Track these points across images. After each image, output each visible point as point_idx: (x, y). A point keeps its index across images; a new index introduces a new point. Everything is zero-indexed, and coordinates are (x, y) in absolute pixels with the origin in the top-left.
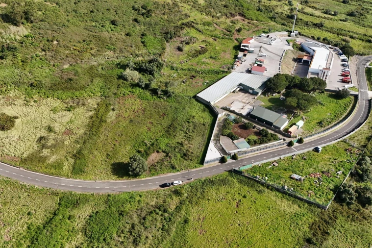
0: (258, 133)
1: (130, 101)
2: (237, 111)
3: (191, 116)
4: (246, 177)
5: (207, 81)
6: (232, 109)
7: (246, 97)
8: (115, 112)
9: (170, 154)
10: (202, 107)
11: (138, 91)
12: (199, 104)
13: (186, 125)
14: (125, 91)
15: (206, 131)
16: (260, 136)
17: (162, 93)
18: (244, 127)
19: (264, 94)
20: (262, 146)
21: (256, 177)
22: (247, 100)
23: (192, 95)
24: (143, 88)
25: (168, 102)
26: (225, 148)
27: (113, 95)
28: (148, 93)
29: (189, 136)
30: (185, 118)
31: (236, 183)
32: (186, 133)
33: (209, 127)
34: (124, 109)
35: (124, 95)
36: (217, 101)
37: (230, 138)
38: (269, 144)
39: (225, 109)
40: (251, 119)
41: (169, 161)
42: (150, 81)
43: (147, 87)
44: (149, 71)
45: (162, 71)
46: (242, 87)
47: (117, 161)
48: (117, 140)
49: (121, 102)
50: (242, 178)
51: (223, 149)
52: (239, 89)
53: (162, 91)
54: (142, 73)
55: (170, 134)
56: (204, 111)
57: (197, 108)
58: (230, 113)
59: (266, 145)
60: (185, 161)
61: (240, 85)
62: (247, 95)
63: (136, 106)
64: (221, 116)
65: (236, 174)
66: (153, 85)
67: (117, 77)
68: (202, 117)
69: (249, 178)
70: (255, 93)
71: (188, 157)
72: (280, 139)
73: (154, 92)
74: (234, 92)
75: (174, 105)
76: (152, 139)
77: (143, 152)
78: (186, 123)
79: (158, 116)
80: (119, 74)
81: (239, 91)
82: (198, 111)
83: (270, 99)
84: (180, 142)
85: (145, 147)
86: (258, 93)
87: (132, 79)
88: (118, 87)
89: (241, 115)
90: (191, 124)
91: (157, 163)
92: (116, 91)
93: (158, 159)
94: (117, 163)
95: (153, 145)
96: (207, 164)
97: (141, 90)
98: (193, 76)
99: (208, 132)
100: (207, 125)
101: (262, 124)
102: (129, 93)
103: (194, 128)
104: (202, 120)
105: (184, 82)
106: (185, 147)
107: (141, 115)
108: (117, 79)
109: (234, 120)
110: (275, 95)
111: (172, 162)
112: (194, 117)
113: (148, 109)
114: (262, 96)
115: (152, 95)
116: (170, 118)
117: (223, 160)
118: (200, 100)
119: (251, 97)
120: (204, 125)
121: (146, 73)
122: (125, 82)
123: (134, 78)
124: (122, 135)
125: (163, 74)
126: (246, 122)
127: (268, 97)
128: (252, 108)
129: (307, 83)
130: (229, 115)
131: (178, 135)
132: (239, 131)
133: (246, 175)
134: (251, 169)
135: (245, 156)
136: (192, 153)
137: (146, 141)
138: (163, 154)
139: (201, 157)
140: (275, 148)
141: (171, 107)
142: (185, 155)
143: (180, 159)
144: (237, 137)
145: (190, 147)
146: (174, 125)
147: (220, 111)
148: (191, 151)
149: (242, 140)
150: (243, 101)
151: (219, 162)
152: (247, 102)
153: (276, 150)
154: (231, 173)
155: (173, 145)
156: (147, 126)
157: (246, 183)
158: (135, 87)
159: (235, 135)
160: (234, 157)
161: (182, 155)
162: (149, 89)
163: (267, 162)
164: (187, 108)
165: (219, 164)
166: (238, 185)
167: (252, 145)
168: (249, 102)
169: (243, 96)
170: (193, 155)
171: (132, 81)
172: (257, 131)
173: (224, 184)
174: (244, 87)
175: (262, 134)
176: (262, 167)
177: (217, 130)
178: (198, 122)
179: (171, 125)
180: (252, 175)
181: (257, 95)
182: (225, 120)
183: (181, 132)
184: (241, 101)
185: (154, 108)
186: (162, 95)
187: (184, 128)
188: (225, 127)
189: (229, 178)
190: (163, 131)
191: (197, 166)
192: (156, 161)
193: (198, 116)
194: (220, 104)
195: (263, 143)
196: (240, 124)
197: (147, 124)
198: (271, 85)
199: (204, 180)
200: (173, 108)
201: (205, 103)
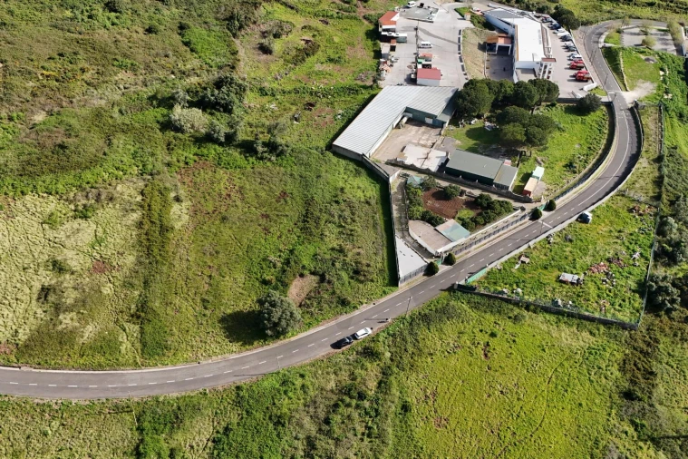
0: (473, 204)
1: (203, 176)
2: (418, 165)
3: (336, 189)
4: (482, 295)
5: (341, 111)
6: (408, 162)
7: (424, 133)
9: (327, 277)
10: (352, 166)
11: (213, 152)
12: (343, 162)
13: (334, 209)
14: (185, 154)
15: (377, 216)
17: (266, 149)
18: (443, 195)
19: (454, 122)
20: (489, 228)
21: (502, 293)
22: (428, 140)
23: (322, 144)
24: (221, 144)
25: (280, 165)
26: (424, 245)
27: (166, 168)
28: (235, 154)
29: (349, 232)
30: (328, 196)
31: (469, 310)
32: (341, 226)
33: (379, 206)
35: (187, 163)
36: (373, 151)
37: (429, 222)
38: (500, 223)
39: (395, 164)
40: (449, 177)
41: (331, 290)
42: (232, 127)
43: (230, 140)
44: (222, 106)
45: (246, 101)
46: (411, 115)
49: (186, 180)
50: (477, 299)
51: (420, 246)
52: (405, 120)
53: (265, 144)
54: (209, 111)
55: (311, 234)
56: (358, 174)
57: (342, 171)
58: (408, 172)
59: (494, 225)
60: (361, 286)
61: (408, 110)
62: (423, 129)
63: (222, 184)
64: (394, 179)
65: (464, 292)
66: (241, 137)
67: (158, 126)
68: (359, 188)
69: (490, 297)
70: (440, 125)
71: (365, 275)
72: (515, 210)
73: (248, 148)
74: (398, 126)
75: (297, 170)
76: (281, 251)
78: (334, 204)
79: (274, 200)
80: (161, 119)
81: (406, 123)
82: (346, 177)
83: (468, 131)
84: (338, 247)
85: (273, 270)
86: (444, 123)
87: (193, 127)
88: (169, 147)
89: (427, 172)
90: (343, 206)
92: (168, 158)
93: (306, 290)
95: (287, 262)
96: (403, 284)
97: (220, 149)
98: (310, 104)
99: (382, 217)
100: (373, 202)
101: (472, 184)
102: (196, 158)
103: (353, 214)
104: (360, 194)
105: (296, 120)
106: (350, 254)
107: (239, 203)
108: (160, 130)
109: (421, 184)
110: (475, 123)
111: (338, 292)
112: (342, 189)
113: (248, 187)
114: (452, 127)
115: (246, 157)
116: (298, 199)
117: (430, 270)
118: (341, 152)
119: (434, 132)
120: (368, 203)
121: (216, 109)
122: (180, 135)
123: (196, 124)
125: (249, 107)
126: (444, 184)
127: (463, 129)
128: (444, 154)
129: (527, 93)
130: (408, 176)
131: (327, 233)
132: (437, 205)
133: (482, 291)
134: (486, 278)
135: (466, 254)
136: (368, 265)
137: (272, 258)
138: (313, 277)
139: (387, 271)
140: (511, 227)
141: (291, 175)
142: (357, 272)
143: (349, 283)
144: (440, 219)
145: (359, 254)
146: (312, 214)
147: (389, 169)
148: (364, 262)
149: (451, 223)
150: (422, 142)
151: (424, 275)
152: (430, 143)
153: (514, 231)
154: (454, 292)
155: (328, 257)
156: (260, 225)
157: (487, 307)
158: (205, 143)
159: (436, 215)
160: (449, 260)
161: (351, 274)
162: (234, 143)
163: (509, 259)
164: (323, 174)
165: (425, 277)
166: (474, 314)
167: (472, 230)
168: (434, 144)
169: (417, 132)
170: (371, 269)
171: (192, 131)
172: (469, 199)
173: (448, 318)
174: (415, 113)
175: (481, 205)
176: (504, 269)
177: (396, 210)
178: (354, 200)
179: (307, 213)
180: (492, 289)
181: (442, 127)
182: (405, 187)
183: (329, 225)
184: (418, 144)
185: (260, 183)
186: (265, 152)
187: (333, 216)
188: (411, 202)
189: (452, 303)
190: (295, 230)
191: (387, 290)
192: (303, 296)
193: (349, 186)
194: (379, 155)
195: (489, 222)
196: (433, 190)
197: (258, 219)
198: (466, 103)
199: (411, 317)
200: (297, 177)
201: (353, 157)
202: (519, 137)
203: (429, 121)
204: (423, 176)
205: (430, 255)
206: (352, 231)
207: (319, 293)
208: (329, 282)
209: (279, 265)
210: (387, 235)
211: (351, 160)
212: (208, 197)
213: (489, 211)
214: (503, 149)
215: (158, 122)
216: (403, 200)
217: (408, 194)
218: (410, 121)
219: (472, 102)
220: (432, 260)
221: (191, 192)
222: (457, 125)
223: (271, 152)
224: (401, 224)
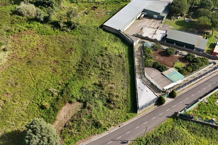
0: (183, 59)
1: (26, 38)
2: (150, 37)
3: (102, 48)
4: (197, 122)
5: (110, 11)
6: (144, 35)
7: (153, 22)
8: (7, 53)
9: (88, 104)
10: (113, 37)
11: (36, 26)
12: (108, 34)
13: (100, 59)
14: (20, 26)
15: (125, 64)
16: (186, 62)
17: (65, 25)
18: (165, 54)
19: (169, 17)
20: (195, 74)
21: (212, 121)
22: (155, 25)
23: (98, 25)
24: (42, 22)
25: (73, 34)
26: (155, 83)
27: (5, 33)
28: (48, 27)
29: (107, 74)
30: (97, 52)
31: (189, 134)
32: (102, 69)
33: (127, 58)
34: (20, 47)
35: (20, 31)
36: (126, 29)
37: (157, 69)
38: (202, 71)
39: (137, 36)
40: (168, 44)
41: (89, 115)
42: (49, 13)
43: (46, 20)
44: (47, 4)
45: (62, 4)
46: (146, 13)
47: (9, 130)
48: (9, 92)
49: (15, 39)
50: (193, 125)
51: (152, 84)
52: (143, 15)
53: (65, 23)
54: (40, 6)
55: (82, 74)
56: (116, 40)
57: (107, 39)
58: (144, 41)
59: (198, 72)
60: (111, 111)
61: (144, 11)
62: (152, 20)
63: (36, 43)
64: (137, 44)
65: (184, 120)
66: (54, 18)
67: (11, 13)
68: (116, 48)
69: (203, 124)
70: (160, 18)
71: (114, 104)
72: (210, 63)
73: (56, 25)
74: (139, 18)
75: (81, 37)
76: (59, 84)
77: (48, 107)
78: (100, 56)
79: (64, 53)
80: (13, 9)
81: (143, 17)
82: (109, 42)
83: (176, 22)
84: (98, 83)
85: (51, 98)
86: (163, 17)
87: (28, 13)
88: (12, 23)
89: (155, 41)
90: (105, 57)
91: (72, 121)
92: (9, 28)
93: (72, 114)
94: (9, 133)
95: (62, 93)
96: (141, 111)
97: (41, 25)
98: (94, 7)
99: (128, 65)
100: (124, 56)
101: (181, 48)
102: (26, 29)
103: (111, 62)
104: (116, 51)
105: (86, 14)
106: (106, 88)
107: (42, 53)
108: (11, 14)
109: (152, 47)
110: (180, 18)
111: (94, 116)
112: (106, 48)
113: (50, 44)
114: (168, 20)
115: (54, 29)
116: (79, 53)
117: (159, 102)
118: (108, 29)
119: (158, 22)
120: (120, 56)
121: (44, 6)
122: (21, 17)
123: (30, 11)
124: (16, 84)
125: (63, 7)
126: (165, 48)
127: (174, 21)
128: (165, 32)
129: (208, 3)
130: (144, 42)
131: (93, 74)
132: (162, 59)
133: (198, 120)
134: (198, 109)
135: (182, 90)
136: (117, 96)
137: (51, 89)
138: (79, 104)
139: (130, 101)
140: (209, 74)
141: (77, 39)
142: (109, 101)
143: (103, 109)
144: (165, 67)
145: (111, 88)
146: (85, 61)
147: (134, 38)
148: (115, 94)
149: (172, 70)
150: (152, 26)
151: (155, 105)
152: (156, 27)
153: (211, 77)
154: (177, 119)
155: (90, 89)
156: (51, 67)
157: (202, 132)
158: (32, 21)
159: (162, 65)
160: (172, 95)
161: (105, 102)
162: (49, 22)
163: (211, 95)
164: (96, 39)
165: (156, 106)
166: (192, 138)
167: (185, 75)
168: (158, 27)
169: (149, 21)
170: (119, 100)
171: (28, 15)
172: (181, 56)
173: (173, 141)
174: (149, 12)
175: (189, 60)
176: (210, 103)
177: (137, 61)
178: (112, 54)
179: (82, 61)
180: (204, 118)
181: (162, 20)
182: (143, 48)
183: (95, 69)
184: (150, 27)
185: (58, 43)
186: (65, 27)
187: (98, 63)
188: (146, 57)
189: (176, 128)
190: (73, 71)
191: (129, 116)
192: (69, 118)
193: (110, 47)
194: (129, 32)
195: (195, 70)
196: (159, 51)
197: (50, 64)
198: (176, 7)
199: (146, 139)
200: (80, 40)
201: (114, 32)
202: (208, 23)
203: (156, 16)
204: (153, 43)
205: (158, 91)
206: (108, 72)
207: (80, 116)
208: (89, 108)
209: (56, 94)
210: (130, 76)
211: (113, 33)
212: (24, 49)
213: (195, 63)
214: (197, 31)
215: (12, 11)
216: (141, 56)
217: (144, 52)
218: (145, 16)
219: (179, 7)
220: (160, 94)
221: (15, 46)
222: (170, 19)
223: (68, 27)
224: (140, 70)
